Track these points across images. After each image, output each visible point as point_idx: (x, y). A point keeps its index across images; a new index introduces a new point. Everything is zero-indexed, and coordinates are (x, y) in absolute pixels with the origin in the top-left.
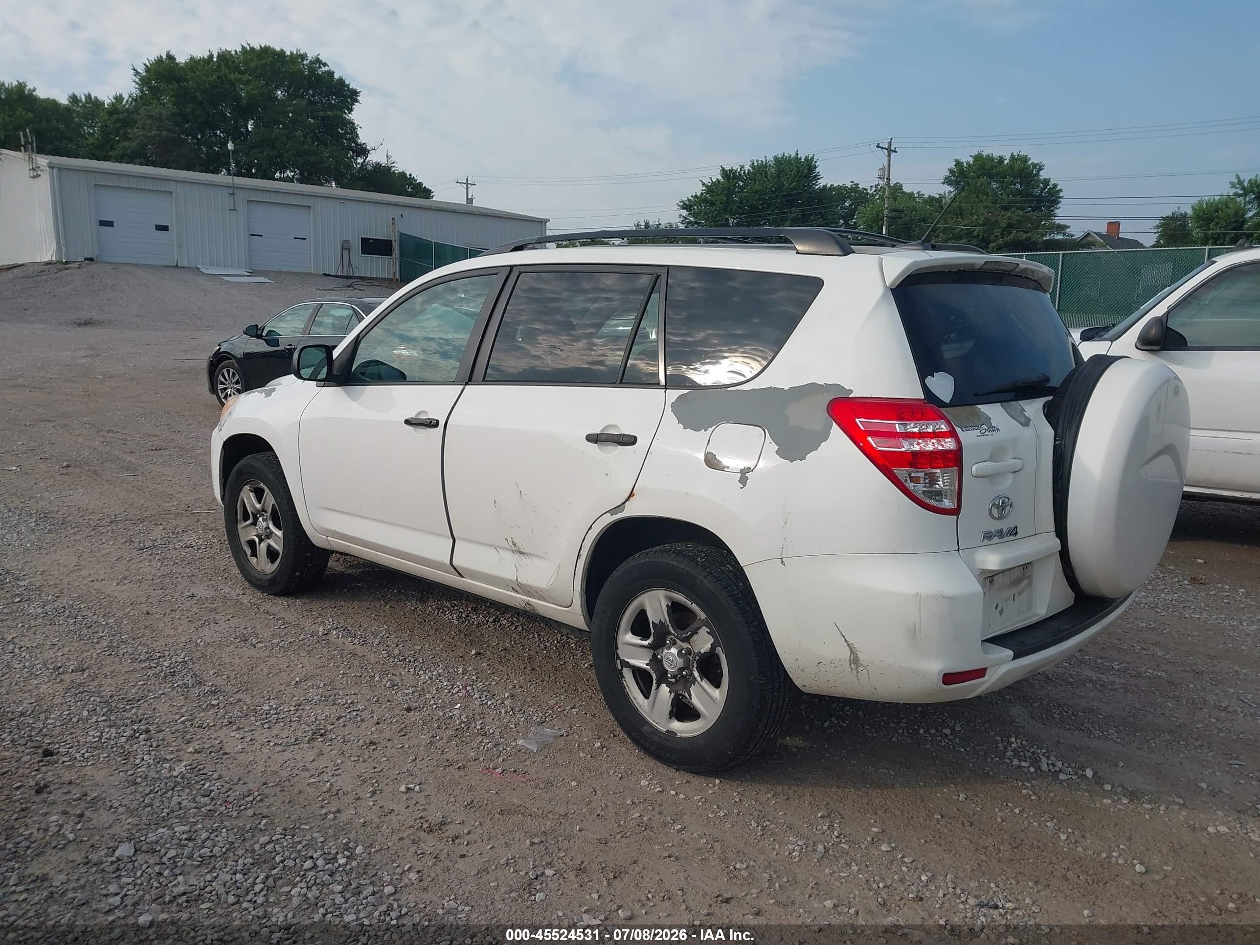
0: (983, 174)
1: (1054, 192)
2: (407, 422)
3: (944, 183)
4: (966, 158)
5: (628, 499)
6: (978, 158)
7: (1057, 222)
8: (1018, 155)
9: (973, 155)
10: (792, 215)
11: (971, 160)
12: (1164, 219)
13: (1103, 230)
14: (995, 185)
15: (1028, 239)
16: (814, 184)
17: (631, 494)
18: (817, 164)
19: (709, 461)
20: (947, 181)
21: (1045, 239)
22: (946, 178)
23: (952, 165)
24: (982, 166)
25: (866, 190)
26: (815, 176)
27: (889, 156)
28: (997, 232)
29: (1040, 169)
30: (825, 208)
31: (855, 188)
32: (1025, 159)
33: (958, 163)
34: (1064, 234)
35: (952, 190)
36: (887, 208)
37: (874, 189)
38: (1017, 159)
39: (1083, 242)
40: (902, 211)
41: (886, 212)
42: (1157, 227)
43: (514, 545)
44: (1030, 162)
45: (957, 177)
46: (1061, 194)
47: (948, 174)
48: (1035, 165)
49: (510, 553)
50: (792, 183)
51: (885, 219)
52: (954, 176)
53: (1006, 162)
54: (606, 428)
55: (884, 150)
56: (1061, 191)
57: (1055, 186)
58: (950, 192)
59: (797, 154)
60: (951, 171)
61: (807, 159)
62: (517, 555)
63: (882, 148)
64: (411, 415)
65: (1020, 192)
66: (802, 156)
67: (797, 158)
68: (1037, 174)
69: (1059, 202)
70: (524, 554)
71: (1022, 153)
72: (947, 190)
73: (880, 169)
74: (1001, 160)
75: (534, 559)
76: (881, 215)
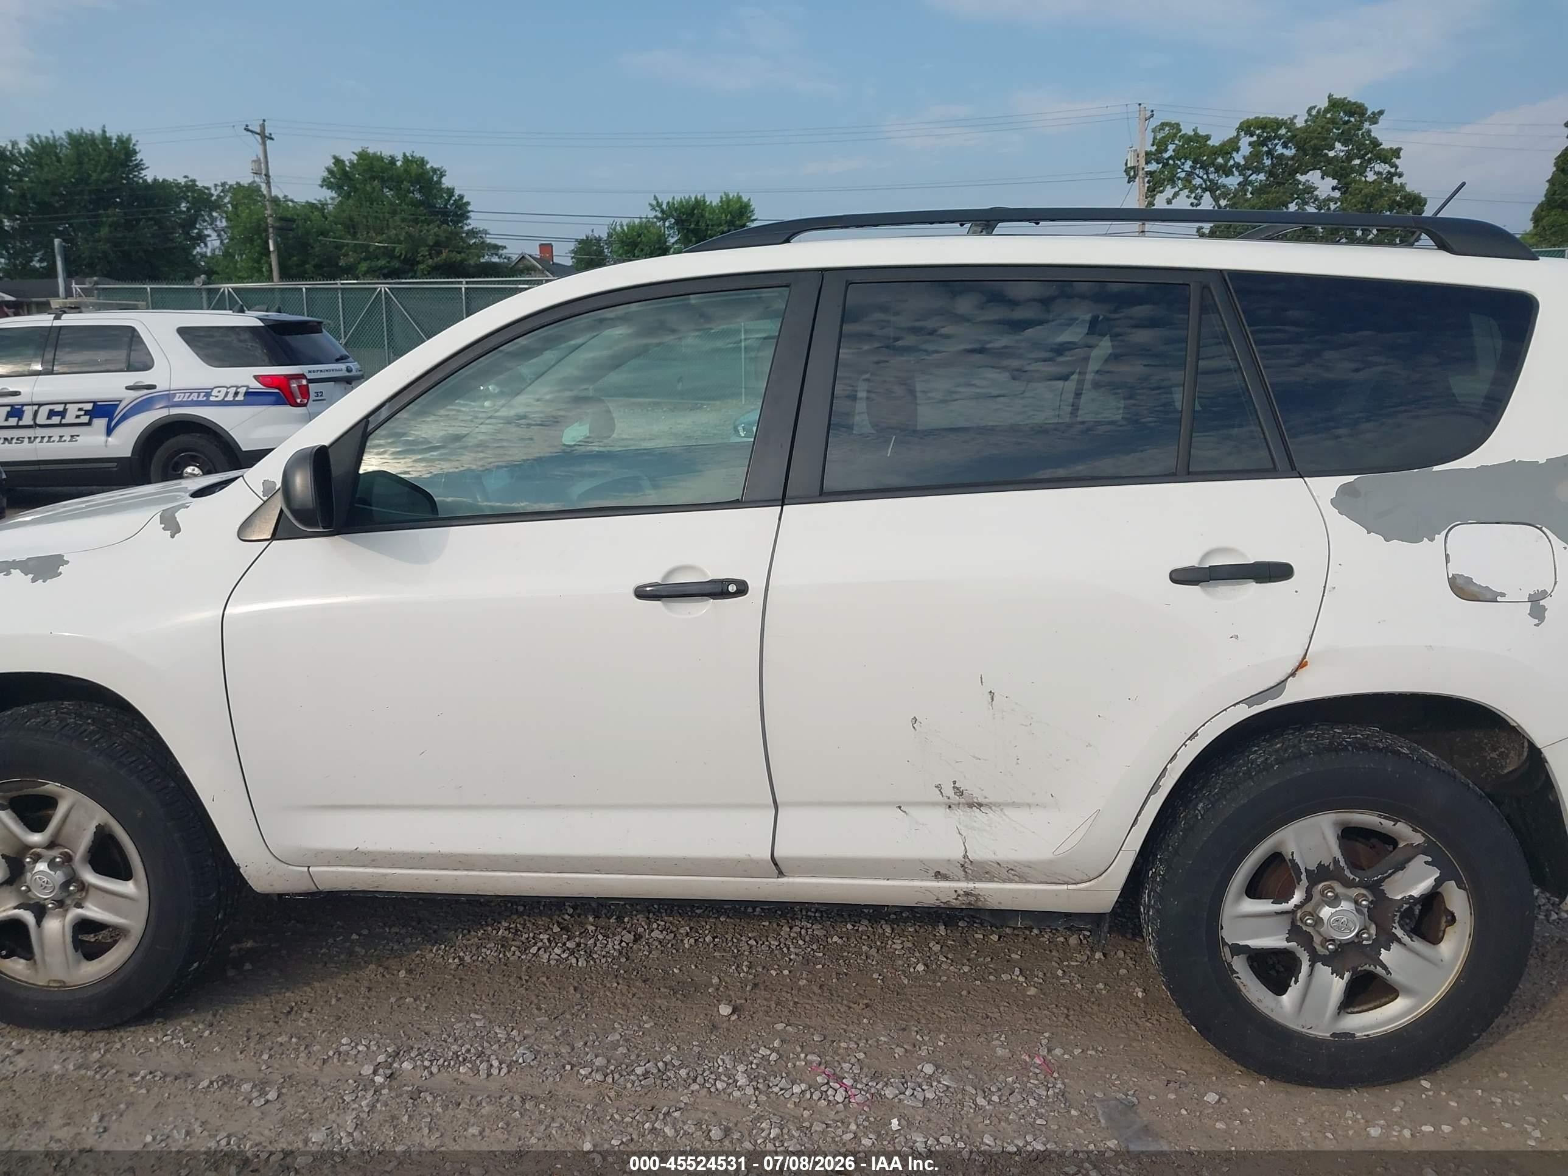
0: (373, 178)
1: (461, 205)
2: (641, 594)
3: (322, 186)
4: (348, 156)
5: (1293, 674)
6: (363, 155)
7: (488, 241)
8: (412, 156)
9: (356, 151)
10: (110, 219)
11: (355, 158)
12: (581, 242)
13: (536, 252)
14: (388, 193)
15: (462, 261)
16: (135, 176)
17: (1302, 664)
18: (137, 148)
19: (1461, 589)
20: (326, 183)
21: (482, 260)
22: (324, 180)
23: (330, 163)
24: (371, 168)
25: (208, 188)
26: (137, 165)
27: (264, 144)
28: (424, 251)
29: (442, 175)
30: (159, 211)
31: (191, 186)
32: (422, 162)
33: (338, 161)
34: (500, 257)
35: (334, 194)
36: (271, 216)
37: (220, 189)
38: (412, 161)
39: (521, 266)
40: (293, 221)
41: (270, 220)
42: (573, 251)
43: (959, 792)
44: (428, 166)
45: (339, 179)
46: (469, 208)
47: (326, 174)
48: (434, 171)
49: (941, 812)
50: (102, 172)
51: (271, 230)
52: (335, 177)
53: (399, 164)
54: (1207, 555)
55: (257, 136)
56: (468, 203)
57: (461, 197)
58: (332, 199)
59: (104, 132)
60: (330, 171)
61: (119, 139)
62: (959, 814)
63: (252, 132)
64: (653, 576)
65: (421, 203)
66: (113, 133)
67: (106, 139)
68: (439, 182)
69: (468, 218)
70: (980, 805)
71: (417, 154)
72: (327, 195)
73: (253, 161)
74: (393, 161)
75: (1008, 811)
76: (264, 225)
